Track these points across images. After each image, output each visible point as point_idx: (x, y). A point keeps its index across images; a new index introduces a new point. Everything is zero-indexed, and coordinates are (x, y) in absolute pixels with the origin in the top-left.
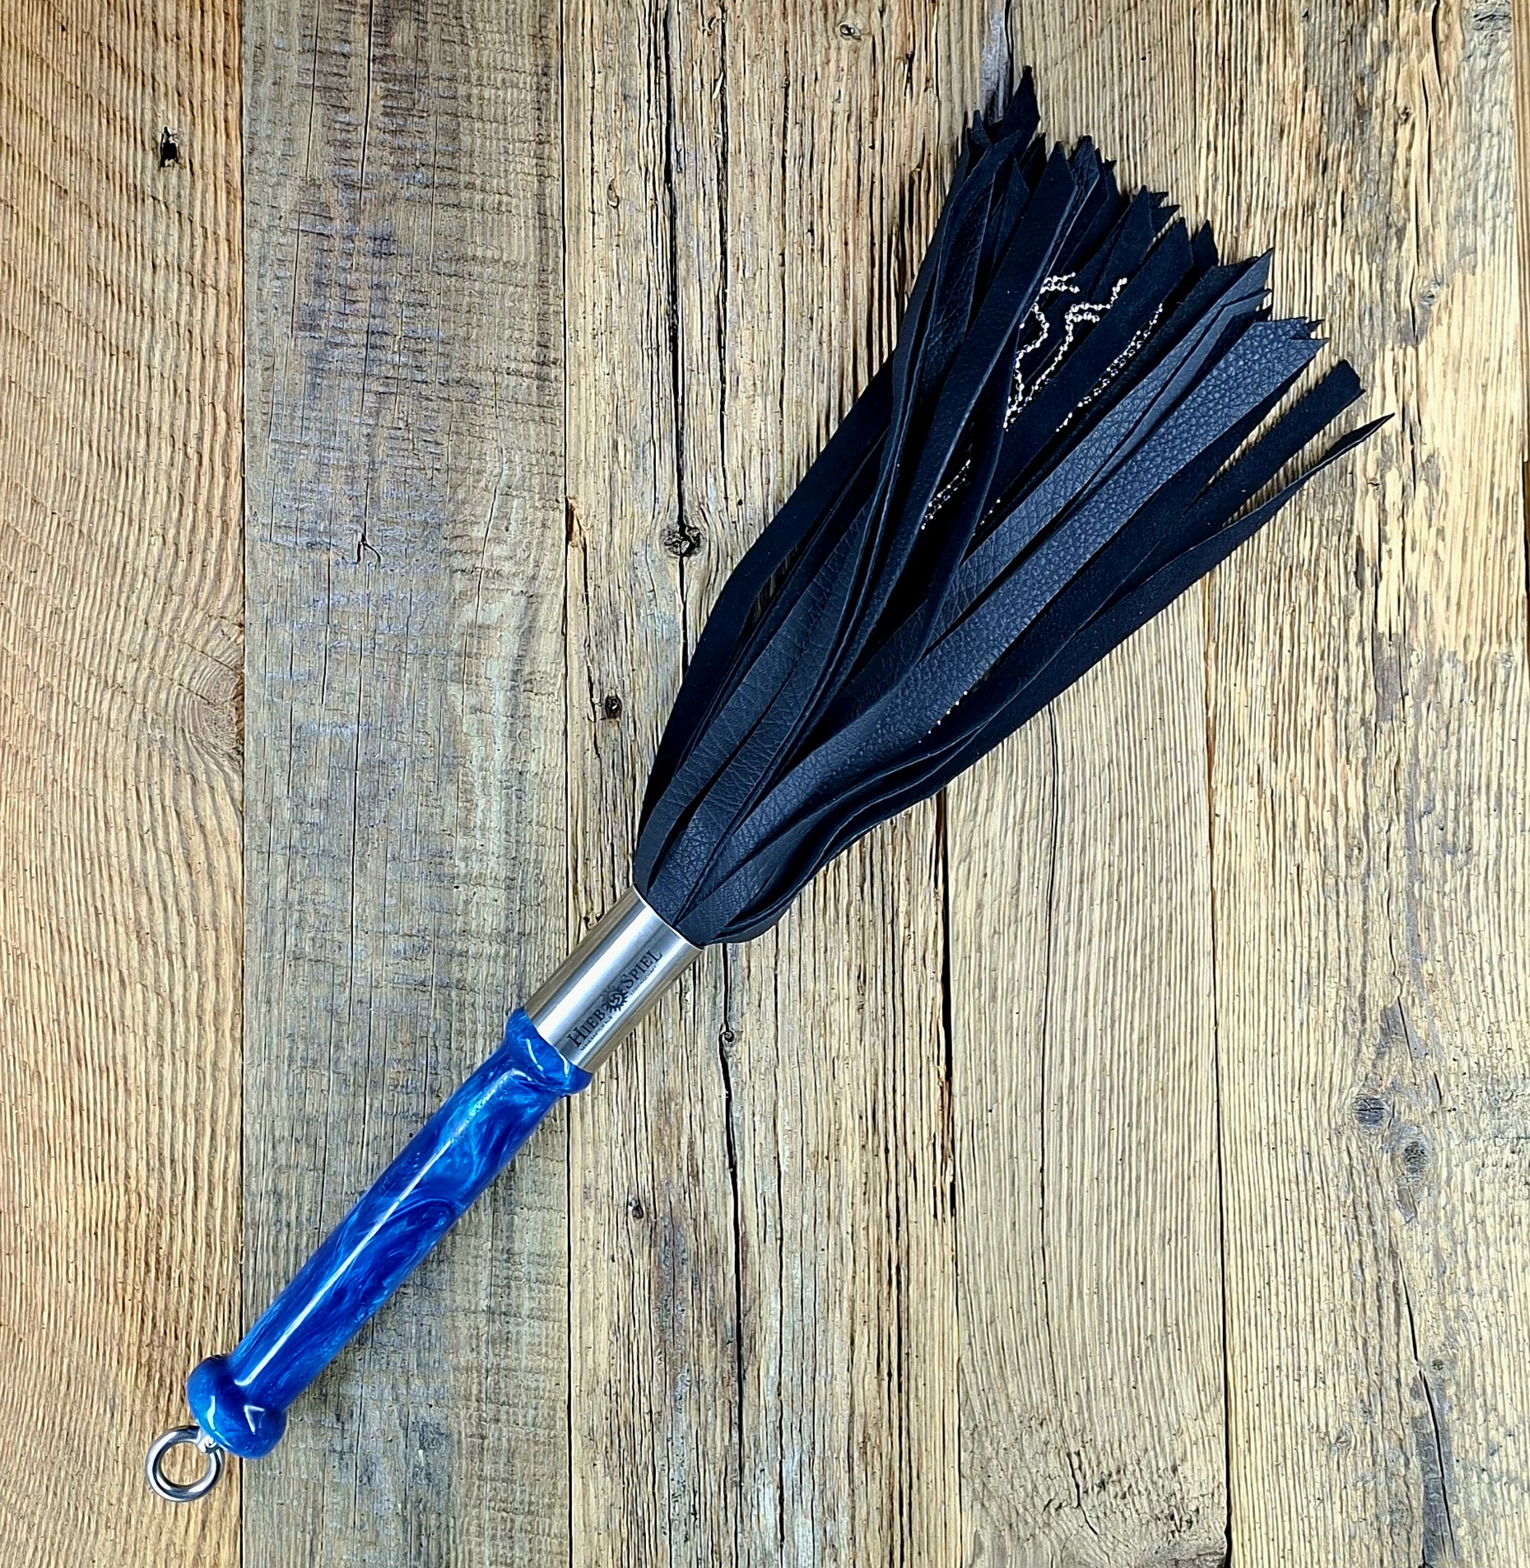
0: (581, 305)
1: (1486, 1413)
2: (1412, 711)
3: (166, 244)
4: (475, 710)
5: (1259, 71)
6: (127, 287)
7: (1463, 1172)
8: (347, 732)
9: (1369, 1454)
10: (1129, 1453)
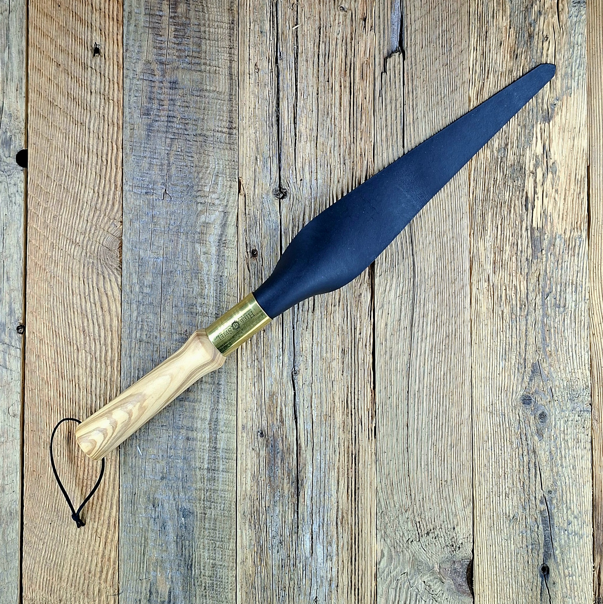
0: (245, 108)
1: (567, 510)
2: (545, 256)
3: (95, 84)
4: (205, 253)
5: (493, 21)
6: (81, 99)
7: (560, 423)
8: (159, 260)
9: (524, 523)
10: (438, 523)
